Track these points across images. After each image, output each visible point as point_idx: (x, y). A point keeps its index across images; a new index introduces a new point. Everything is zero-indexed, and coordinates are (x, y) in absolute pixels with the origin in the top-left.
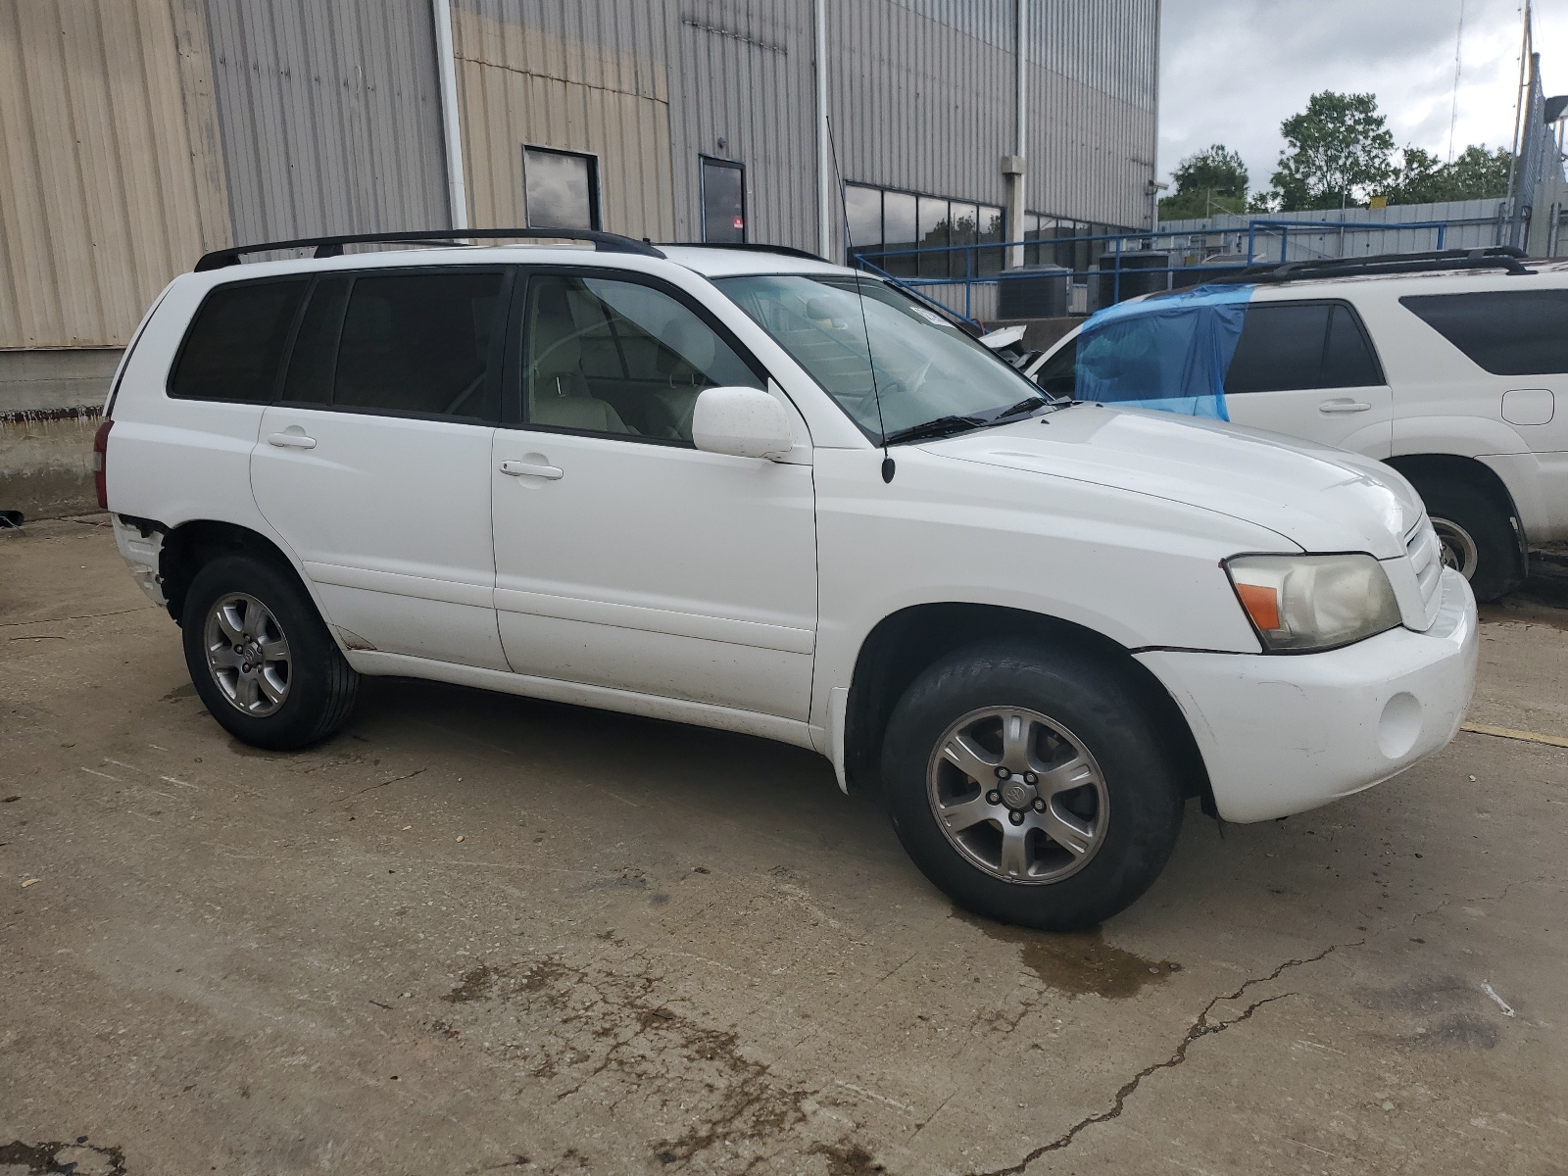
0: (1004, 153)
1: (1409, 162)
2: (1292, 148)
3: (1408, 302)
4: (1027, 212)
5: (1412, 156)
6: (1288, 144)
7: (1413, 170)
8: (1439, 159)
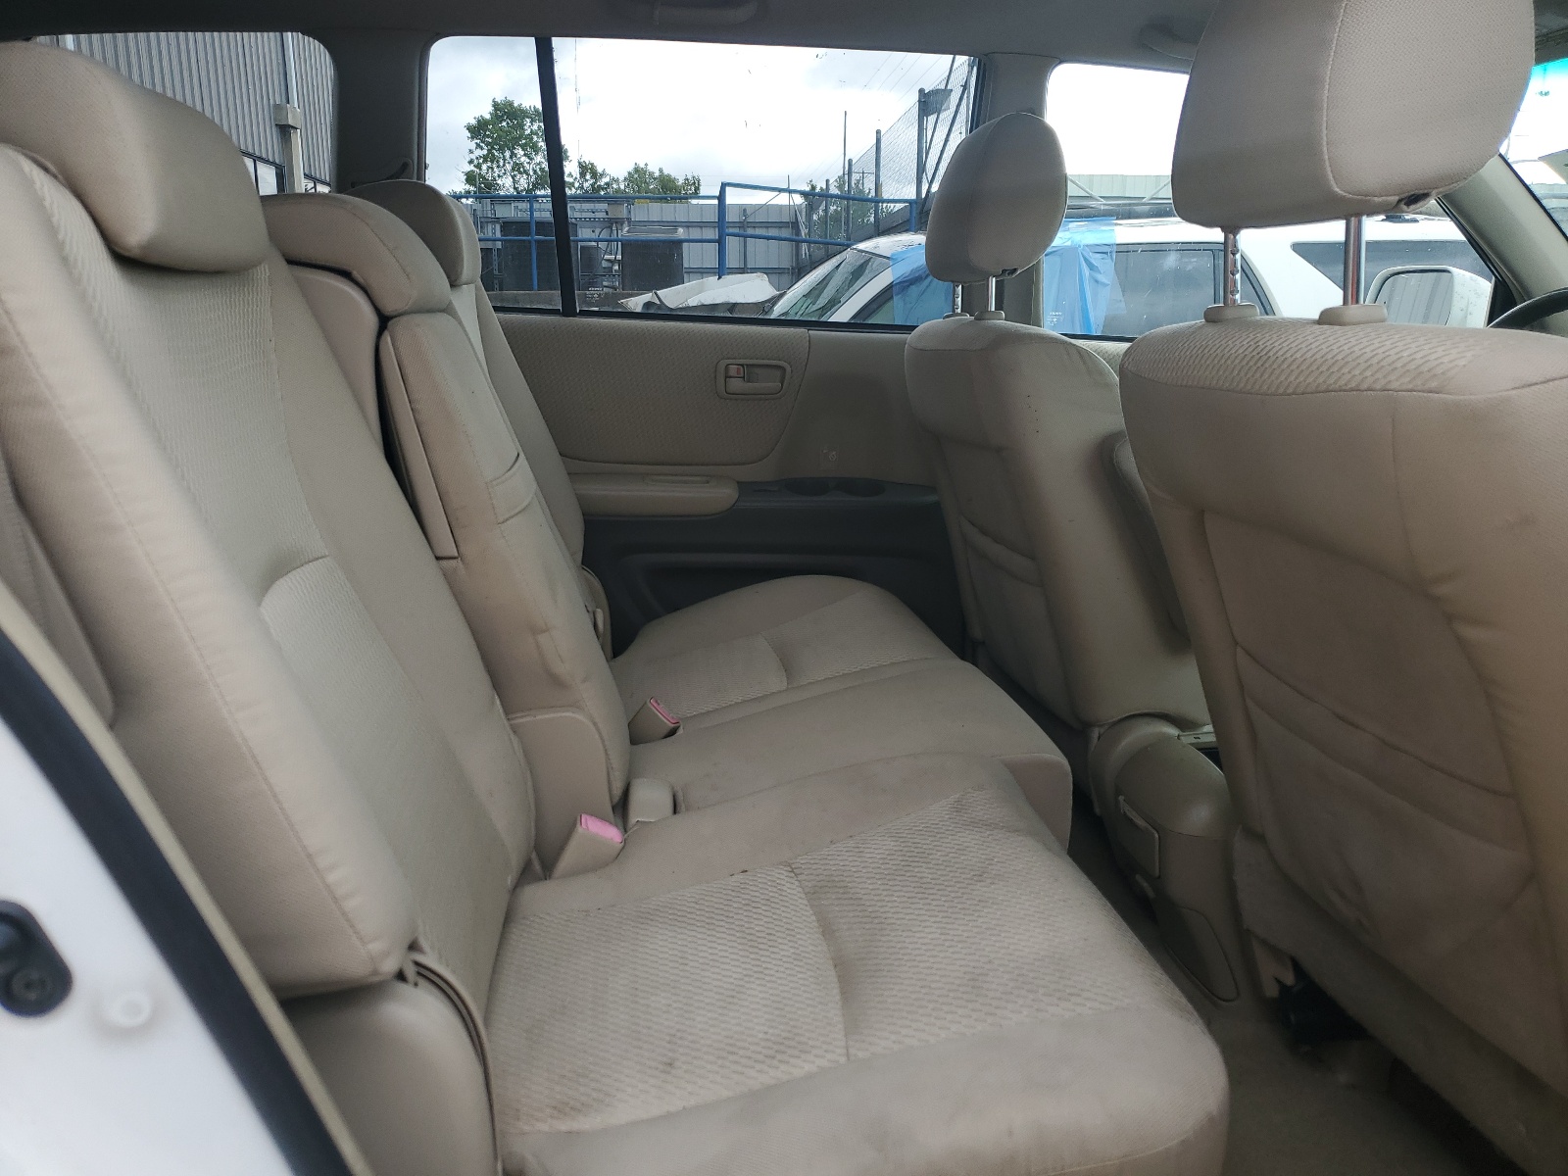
0: (275, 101)
1: (583, 174)
2: (479, 150)
3: (1302, 249)
4: (307, 176)
5: (585, 169)
6: (475, 145)
7: (587, 181)
8: (607, 172)
